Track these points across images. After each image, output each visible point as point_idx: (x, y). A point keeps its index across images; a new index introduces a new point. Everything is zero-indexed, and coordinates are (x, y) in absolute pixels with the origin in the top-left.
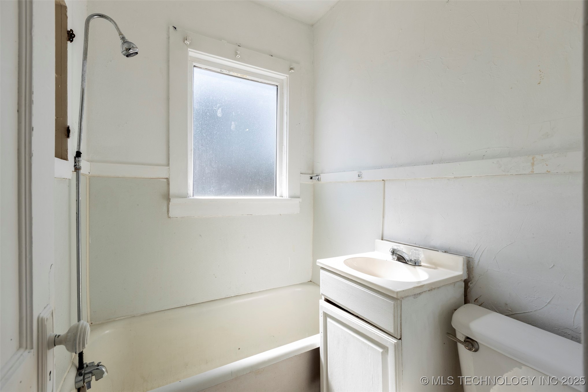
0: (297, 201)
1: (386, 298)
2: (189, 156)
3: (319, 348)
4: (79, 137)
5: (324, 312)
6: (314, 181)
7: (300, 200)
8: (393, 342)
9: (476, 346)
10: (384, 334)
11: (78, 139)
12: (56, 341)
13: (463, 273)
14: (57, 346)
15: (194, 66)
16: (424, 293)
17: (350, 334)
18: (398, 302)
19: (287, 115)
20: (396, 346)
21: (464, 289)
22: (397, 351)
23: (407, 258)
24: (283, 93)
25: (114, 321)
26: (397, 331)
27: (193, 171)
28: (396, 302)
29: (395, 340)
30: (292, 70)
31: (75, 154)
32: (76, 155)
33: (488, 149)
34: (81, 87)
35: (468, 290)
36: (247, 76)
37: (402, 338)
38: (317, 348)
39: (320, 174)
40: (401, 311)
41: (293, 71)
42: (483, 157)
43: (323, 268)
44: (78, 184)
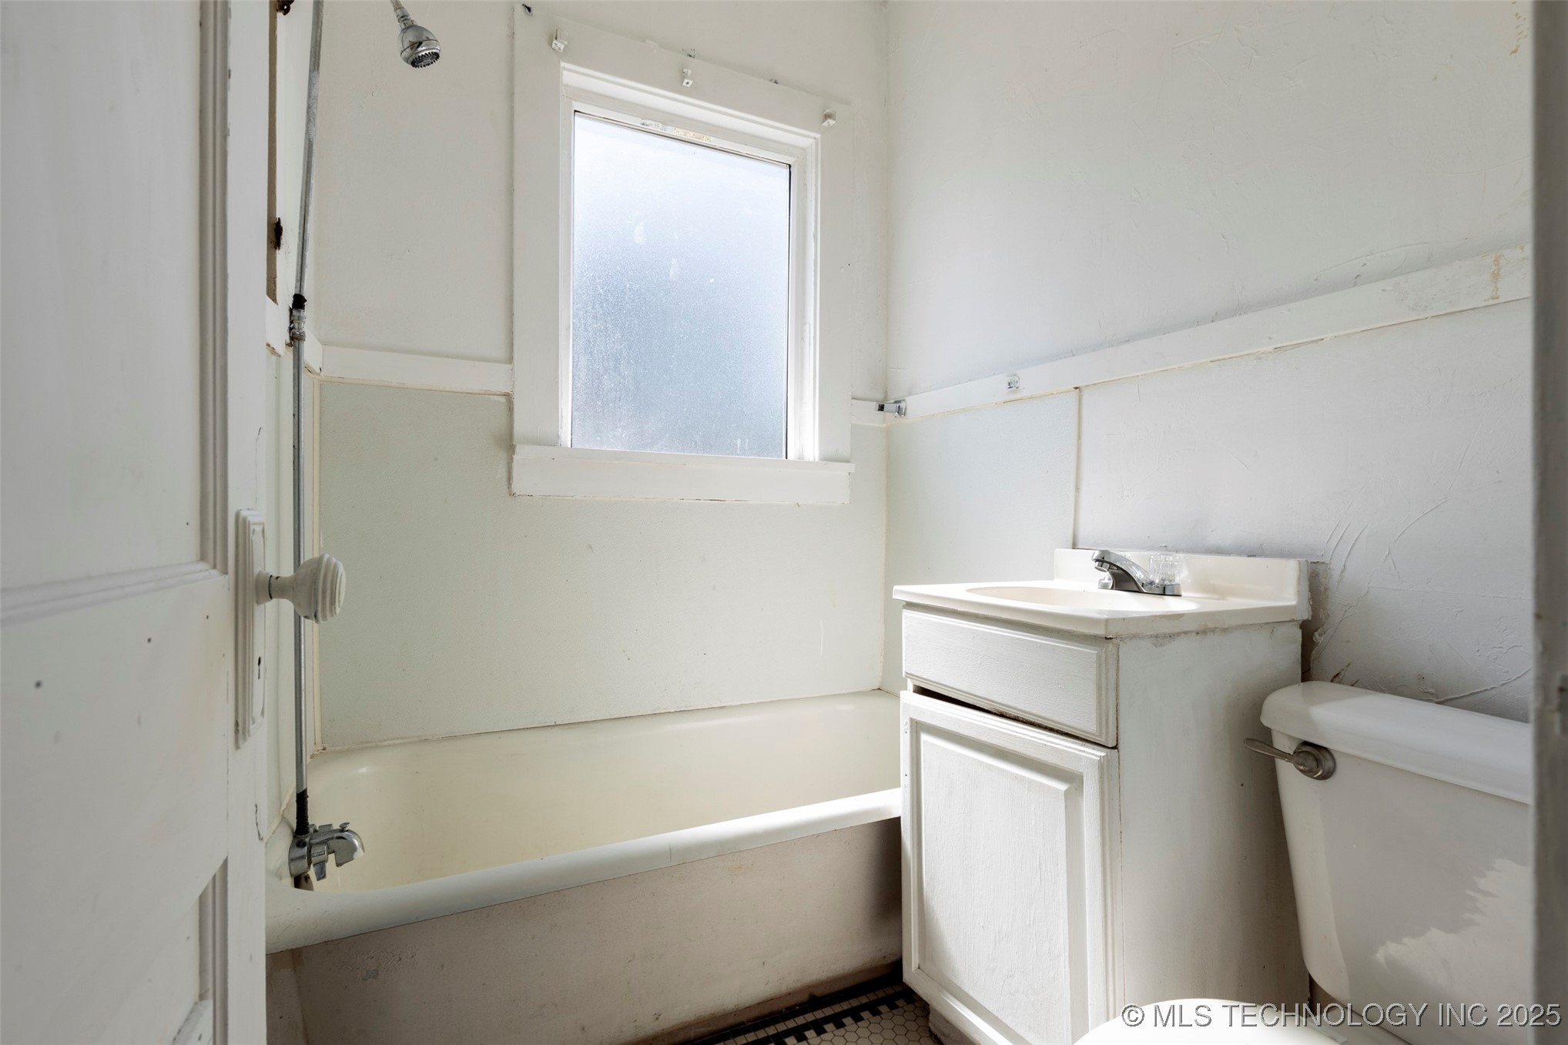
0: (842, 470)
1: (1077, 644)
2: (562, 343)
3: (898, 819)
4: (300, 260)
5: (911, 719)
6: (889, 416)
7: (850, 467)
8: (1096, 756)
9: (1329, 764)
10: (1073, 743)
11: (298, 264)
12: (271, 588)
13: (1298, 602)
14: (274, 600)
15: (575, 111)
16: (1183, 636)
17: (981, 763)
18: (1110, 649)
19: (816, 242)
20: (1103, 767)
21: (1300, 647)
22: (1106, 780)
23: (1138, 575)
24: (805, 185)
25: (378, 747)
26: (1107, 726)
27: (573, 383)
28: (1104, 650)
29: (1101, 751)
30: (829, 120)
31: (292, 302)
32: (294, 305)
33: (1369, 257)
34: (306, 137)
35: (1313, 652)
36: (712, 139)
37: (1121, 746)
38: (892, 817)
39: (906, 398)
40: (1117, 674)
41: (831, 122)
42: (1357, 280)
43: (910, 606)
44: (296, 374)
